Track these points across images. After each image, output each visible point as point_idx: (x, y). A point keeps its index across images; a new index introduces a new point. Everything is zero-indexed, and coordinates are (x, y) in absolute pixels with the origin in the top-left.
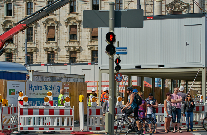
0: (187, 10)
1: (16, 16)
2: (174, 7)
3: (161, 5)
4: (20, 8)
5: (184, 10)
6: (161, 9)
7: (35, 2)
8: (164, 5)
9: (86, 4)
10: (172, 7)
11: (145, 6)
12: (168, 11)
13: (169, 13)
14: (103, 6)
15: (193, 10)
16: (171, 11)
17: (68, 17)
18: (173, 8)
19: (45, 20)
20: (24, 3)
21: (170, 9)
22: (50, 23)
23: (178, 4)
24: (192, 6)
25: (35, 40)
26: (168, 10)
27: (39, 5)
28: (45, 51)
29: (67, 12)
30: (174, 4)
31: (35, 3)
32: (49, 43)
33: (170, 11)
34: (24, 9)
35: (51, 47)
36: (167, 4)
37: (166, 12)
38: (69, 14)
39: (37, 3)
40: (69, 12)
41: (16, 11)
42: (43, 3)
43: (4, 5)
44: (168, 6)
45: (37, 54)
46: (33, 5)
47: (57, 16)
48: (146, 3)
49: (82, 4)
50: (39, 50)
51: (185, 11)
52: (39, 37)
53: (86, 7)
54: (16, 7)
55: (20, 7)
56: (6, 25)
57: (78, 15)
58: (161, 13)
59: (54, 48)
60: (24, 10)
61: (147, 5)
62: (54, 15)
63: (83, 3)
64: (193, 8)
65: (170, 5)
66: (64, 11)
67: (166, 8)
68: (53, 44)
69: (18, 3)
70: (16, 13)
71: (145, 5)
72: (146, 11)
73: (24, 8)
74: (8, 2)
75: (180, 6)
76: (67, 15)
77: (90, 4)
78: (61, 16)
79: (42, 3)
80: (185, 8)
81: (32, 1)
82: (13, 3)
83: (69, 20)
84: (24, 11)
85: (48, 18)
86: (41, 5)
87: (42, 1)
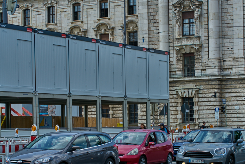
0: (200, 10)
2: (183, 6)
3: (168, 5)
4: (15, 17)
5: (195, 10)
6: (167, 9)
7: (32, 8)
8: (170, 4)
9: (92, 8)
10: (180, 7)
11: (148, 7)
12: (175, 12)
13: (176, 15)
14: (113, 10)
15: (208, 10)
16: (180, 12)
17: (71, 25)
18: (182, 8)
20: (20, 11)
21: (178, 9)
23: (188, 2)
24: (206, 4)
26: (175, 10)
27: (37, 13)
29: (70, 20)
30: (182, 2)
31: (32, 10)
33: (178, 12)
34: (20, 19)
36: (174, 3)
37: (173, 14)
38: (72, 23)
39: (35, 10)
40: (72, 20)
42: (42, 9)
44: (175, 5)
46: (31, 13)
47: (59, 25)
48: (150, 3)
49: (88, 9)
51: (197, 10)
53: (92, 13)
57: (83, 23)
58: (167, 14)
61: (151, 6)
62: (55, 25)
63: (89, 7)
64: (208, 6)
65: (178, 4)
66: (67, 18)
67: (174, 8)
71: (148, 5)
72: (150, 14)
73: (20, 17)
75: (191, 5)
76: (70, 23)
77: (97, 8)
78: (63, 25)
79: (40, 10)
80: (197, 7)
81: (29, 8)
83: (72, 30)
84: (20, 21)
86: (40, 13)
87: (40, 8)
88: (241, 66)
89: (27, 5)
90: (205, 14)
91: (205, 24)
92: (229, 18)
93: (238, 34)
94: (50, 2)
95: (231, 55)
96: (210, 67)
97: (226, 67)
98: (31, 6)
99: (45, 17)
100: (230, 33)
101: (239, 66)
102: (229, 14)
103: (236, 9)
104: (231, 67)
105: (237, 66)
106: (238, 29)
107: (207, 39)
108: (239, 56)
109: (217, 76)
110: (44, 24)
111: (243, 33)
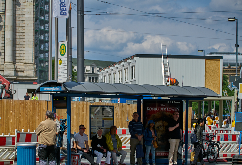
15: (5, 22)
64: (5, 19)
88: (31, 70)
90: (2, 25)
91: (3, 33)
92: (21, 31)
93: (29, 45)
95: (22, 60)
96: (8, 69)
97: (18, 70)
100: (21, 43)
101: (30, 70)
102: (21, 28)
103: (28, 24)
104: (23, 70)
105: (28, 70)
106: (29, 41)
107: (4, 46)
108: (29, 62)
109: (13, 76)
111: (32, 44)
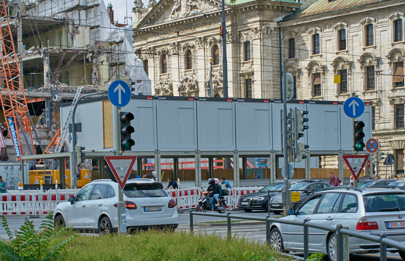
1: (351, 49)
19: (390, 53)
20: (362, 28)
22: (397, 58)
25: (377, 86)
27: (382, 29)
28: (391, 104)
31: (376, 25)
32: (396, 90)
35: (399, 97)
39: (379, 25)
41: (351, 41)
42: (387, 24)
43: (335, 32)
45: (379, 109)
46: (374, 29)
50: (383, 102)
52: (383, 82)
54: (351, 34)
55: (355, 33)
56: (337, 65)
59: (403, 98)
60: (362, 38)
62: (402, 44)
68: (402, 91)
69: (354, 27)
70: (351, 45)
73: (362, 35)
74: (340, 28)
79: (385, 24)
81: (372, 24)
82: (346, 28)
84: (362, 40)
85: (394, 49)
86: (385, 28)
87: (385, 22)
89: (370, 20)
94: (396, 14)
98: (374, 20)
99: (390, 34)
110: (390, 43)
